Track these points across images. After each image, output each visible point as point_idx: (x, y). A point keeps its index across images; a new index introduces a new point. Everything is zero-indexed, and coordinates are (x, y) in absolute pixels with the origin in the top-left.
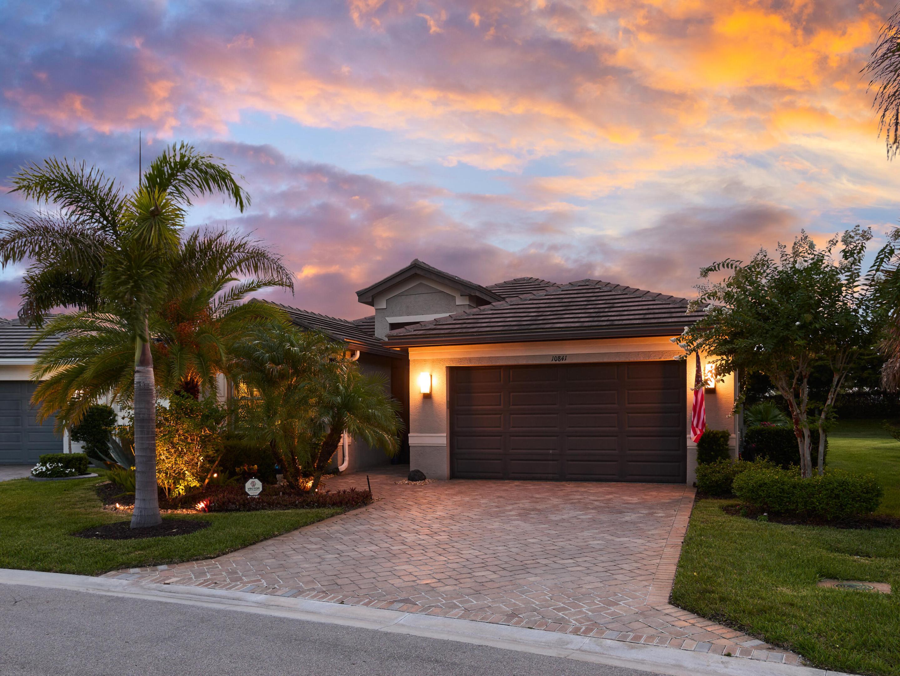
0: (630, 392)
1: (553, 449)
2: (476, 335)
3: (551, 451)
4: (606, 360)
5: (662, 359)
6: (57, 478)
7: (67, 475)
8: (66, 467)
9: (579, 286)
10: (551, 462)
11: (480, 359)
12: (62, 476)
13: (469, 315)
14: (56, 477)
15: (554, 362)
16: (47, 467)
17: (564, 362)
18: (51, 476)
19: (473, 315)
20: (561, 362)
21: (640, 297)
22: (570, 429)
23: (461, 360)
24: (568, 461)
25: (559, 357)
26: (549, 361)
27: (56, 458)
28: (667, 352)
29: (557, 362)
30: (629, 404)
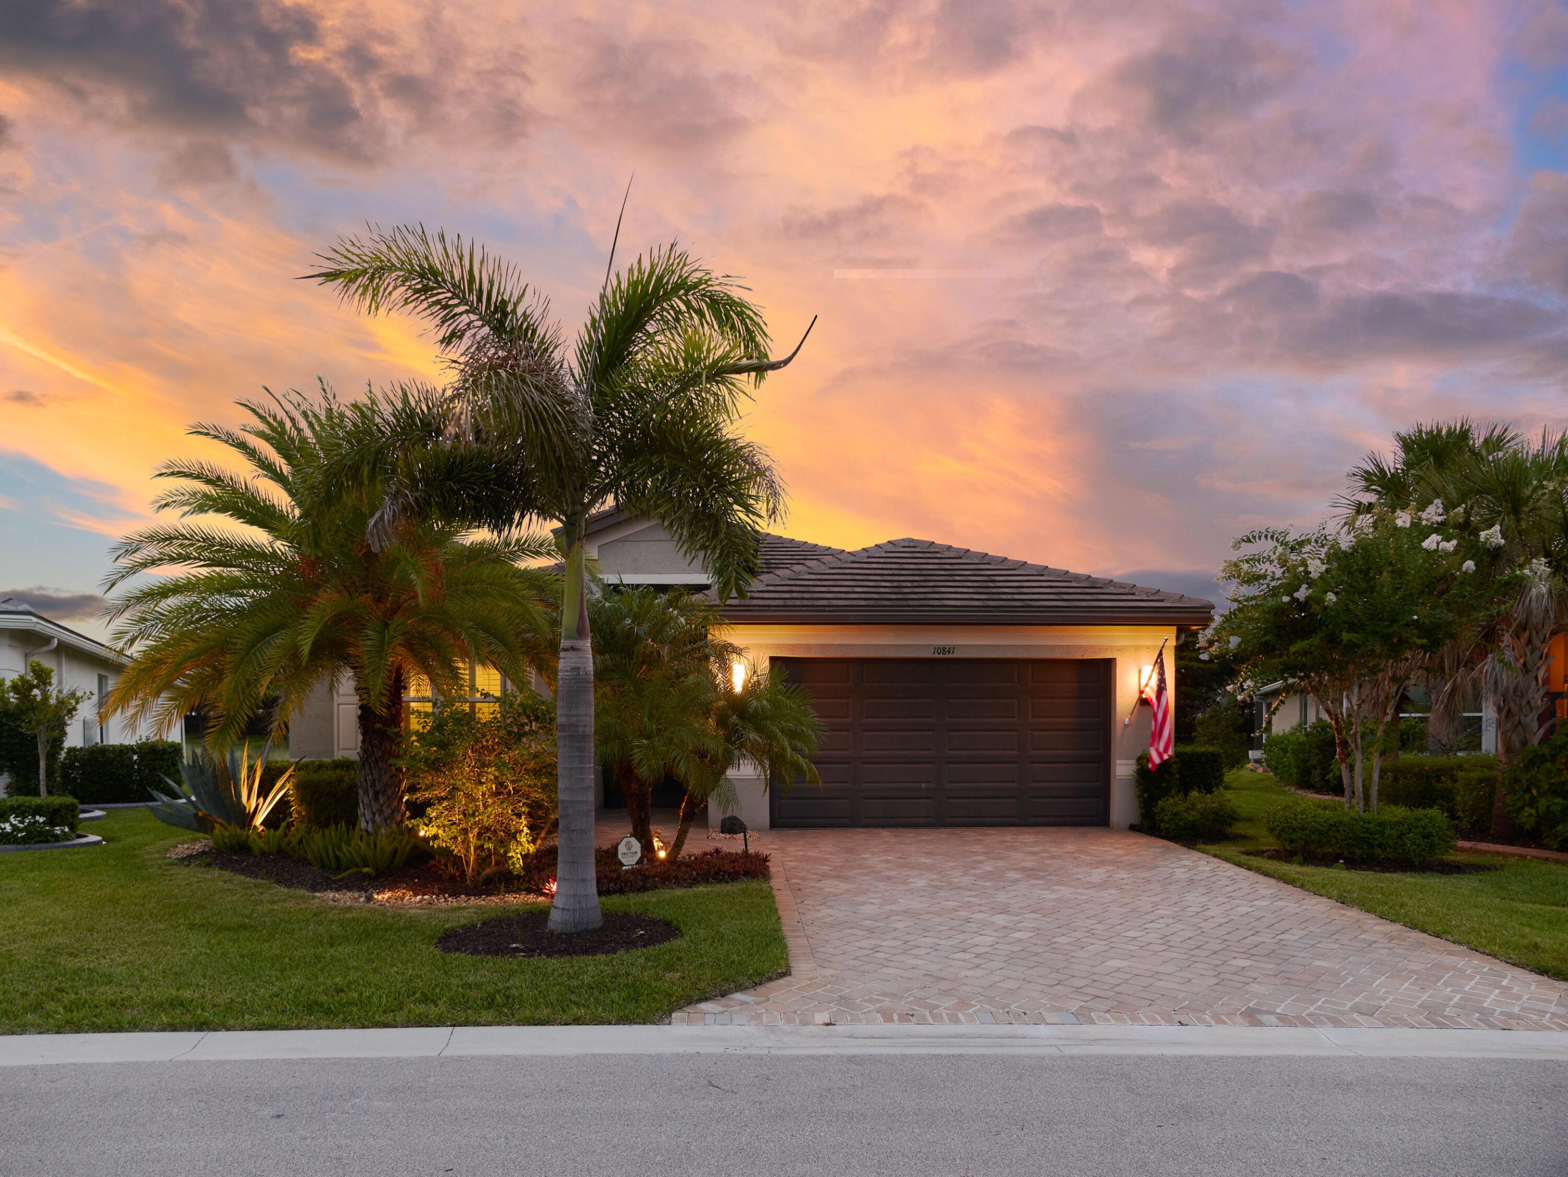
0: (1035, 701)
1: (925, 782)
2: (830, 611)
3: (923, 785)
4: (1010, 655)
5: (1086, 657)
6: (38, 846)
7: (57, 838)
8: (52, 822)
9: (903, 547)
10: (923, 801)
11: (822, 647)
12: (47, 841)
13: (782, 579)
14: (36, 843)
15: (936, 655)
16: (11, 824)
17: (951, 656)
18: (24, 840)
19: (789, 579)
20: (947, 656)
21: (1015, 569)
22: (952, 753)
23: (794, 647)
24: (948, 798)
25: (944, 649)
26: (929, 654)
27: (30, 807)
28: (1092, 647)
29: (941, 656)
30: (1033, 717)
